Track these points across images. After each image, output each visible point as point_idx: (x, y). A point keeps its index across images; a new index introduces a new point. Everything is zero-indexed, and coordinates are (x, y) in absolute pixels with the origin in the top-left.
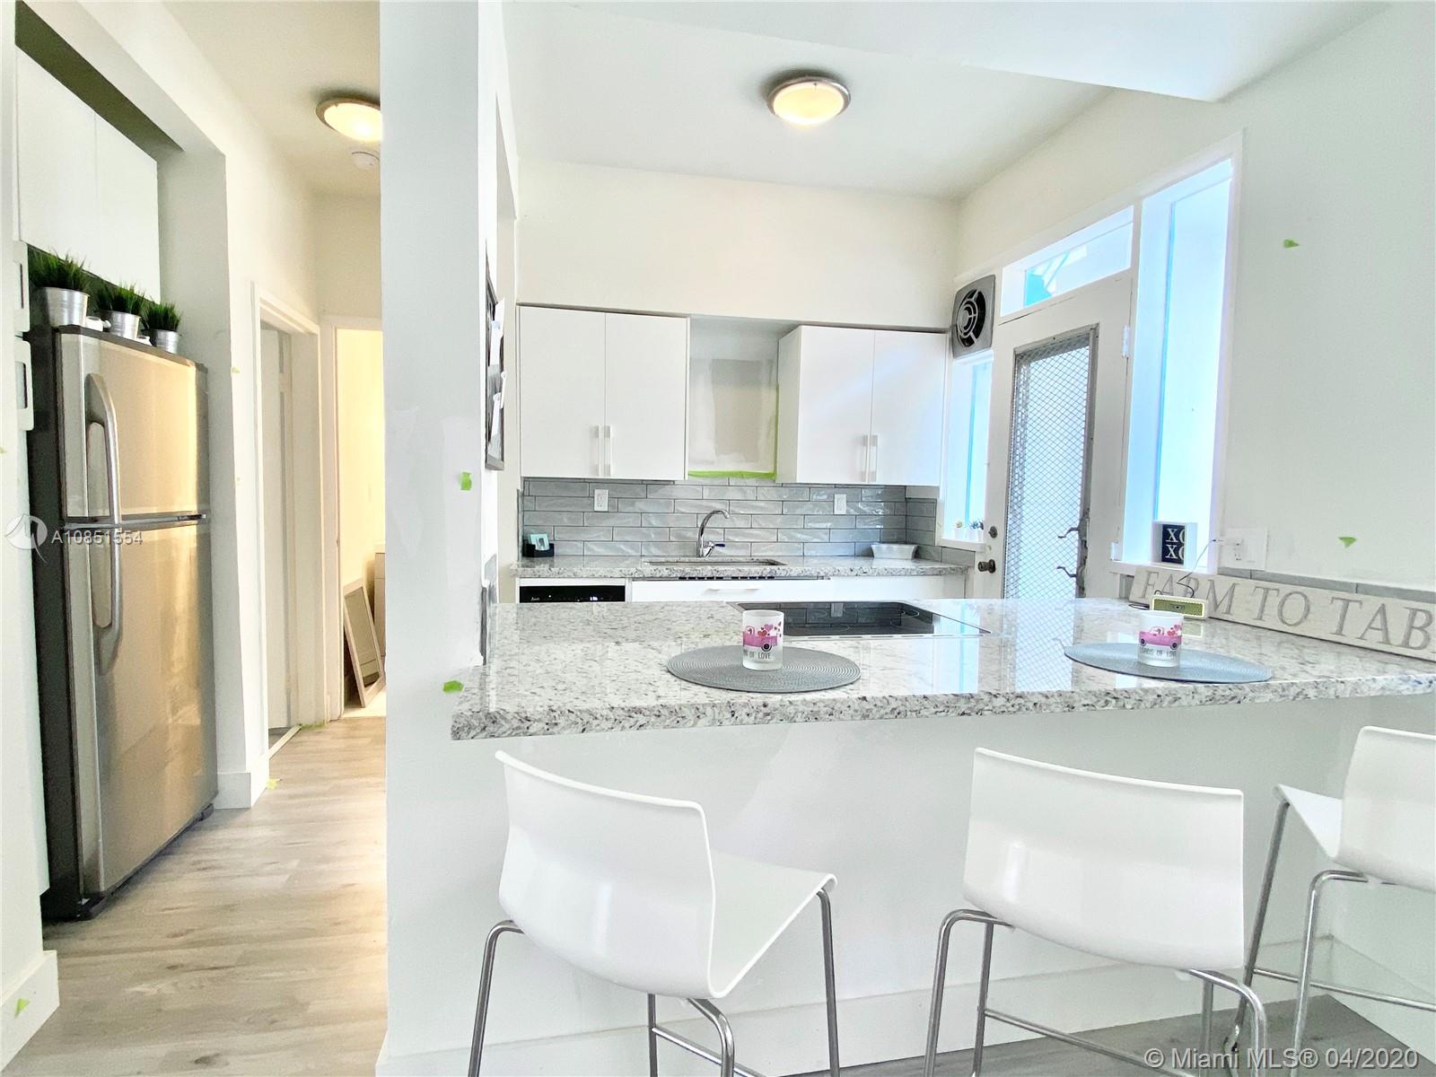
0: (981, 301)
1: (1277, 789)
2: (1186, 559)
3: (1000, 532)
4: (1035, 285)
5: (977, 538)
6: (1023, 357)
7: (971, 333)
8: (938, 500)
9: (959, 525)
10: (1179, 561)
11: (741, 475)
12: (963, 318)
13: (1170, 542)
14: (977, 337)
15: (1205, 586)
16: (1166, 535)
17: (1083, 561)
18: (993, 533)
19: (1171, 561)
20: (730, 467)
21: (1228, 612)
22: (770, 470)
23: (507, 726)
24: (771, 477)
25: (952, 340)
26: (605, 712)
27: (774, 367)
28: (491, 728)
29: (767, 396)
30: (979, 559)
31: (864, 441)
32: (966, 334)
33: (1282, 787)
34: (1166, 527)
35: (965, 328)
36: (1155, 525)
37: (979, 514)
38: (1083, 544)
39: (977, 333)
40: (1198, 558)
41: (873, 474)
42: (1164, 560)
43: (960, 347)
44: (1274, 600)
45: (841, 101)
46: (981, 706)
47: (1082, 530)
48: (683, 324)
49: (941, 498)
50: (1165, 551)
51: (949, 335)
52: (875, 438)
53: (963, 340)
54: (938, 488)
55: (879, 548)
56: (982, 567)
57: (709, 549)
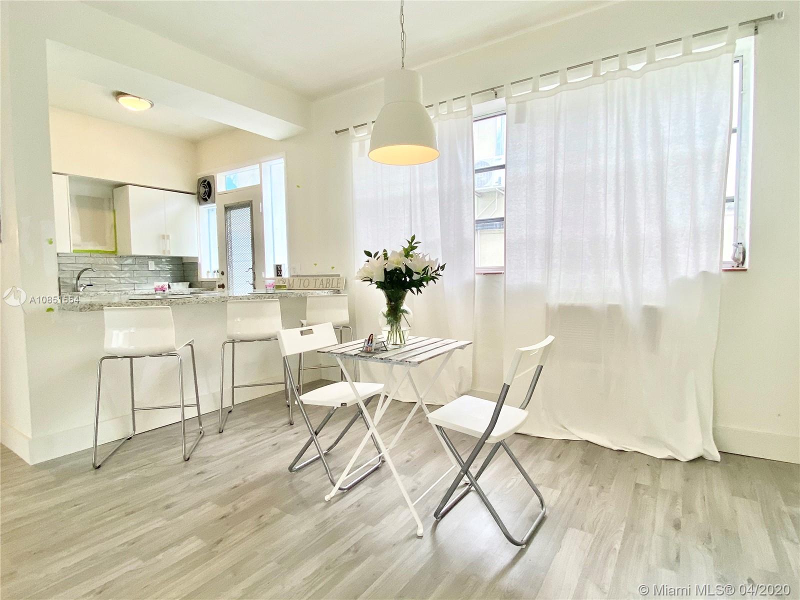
0: (209, 184)
1: (300, 322)
2: (283, 275)
3: (225, 274)
4: (229, 182)
5: (216, 276)
6: (228, 208)
7: (206, 197)
8: (198, 262)
9: (208, 272)
10: (281, 276)
11: (97, 252)
12: (202, 190)
13: (278, 270)
14: (209, 198)
15: (287, 281)
16: (277, 268)
17: (254, 279)
18: (223, 273)
19: (280, 276)
20: (90, 248)
21: (293, 287)
22: (114, 250)
23: (96, 307)
24: (115, 252)
25: (198, 198)
26: (125, 303)
27: (111, 202)
28: (91, 308)
29: (109, 215)
30: (217, 284)
31: (163, 237)
32: (204, 196)
33: (301, 320)
34: (277, 265)
35: (204, 194)
36: (274, 265)
37: (216, 267)
38: (254, 273)
39: (209, 196)
40: (285, 274)
41: (169, 252)
42: (278, 276)
43: (202, 201)
44: (302, 282)
45: (150, 106)
46: (227, 299)
47: (253, 269)
48: (65, 179)
49: (199, 262)
50: (278, 273)
51: (196, 196)
52: (168, 236)
53: (203, 199)
54: (197, 258)
55: (173, 285)
56: (219, 286)
57: (83, 288)
